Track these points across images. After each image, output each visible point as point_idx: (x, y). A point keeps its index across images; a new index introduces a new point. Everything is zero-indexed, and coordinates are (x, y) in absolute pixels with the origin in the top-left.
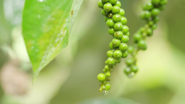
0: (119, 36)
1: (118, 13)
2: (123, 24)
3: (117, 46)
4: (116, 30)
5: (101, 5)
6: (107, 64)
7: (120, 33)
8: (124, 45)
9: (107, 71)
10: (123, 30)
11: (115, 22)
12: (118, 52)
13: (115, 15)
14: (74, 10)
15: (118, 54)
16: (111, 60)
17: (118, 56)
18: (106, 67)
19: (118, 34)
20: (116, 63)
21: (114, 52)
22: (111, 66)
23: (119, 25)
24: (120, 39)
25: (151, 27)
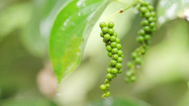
0: (115, 58)
1: (115, 41)
2: (119, 49)
3: (114, 65)
4: (114, 54)
5: (102, 35)
6: (107, 78)
7: (116, 56)
8: (119, 65)
9: (107, 83)
10: (119, 54)
11: (112, 48)
12: (115, 70)
13: (113, 43)
14: (84, 38)
15: (114, 71)
16: (110, 75)
17: (115, 72)
18: (107, 80)
19: (115, 57)
20: (113, 77)
21: (112, 69)
22: (110, 80)
23: (115, 50)
24: (116, 60)
25: (144, 48)
